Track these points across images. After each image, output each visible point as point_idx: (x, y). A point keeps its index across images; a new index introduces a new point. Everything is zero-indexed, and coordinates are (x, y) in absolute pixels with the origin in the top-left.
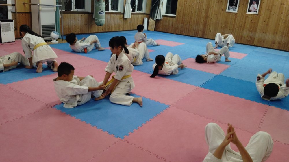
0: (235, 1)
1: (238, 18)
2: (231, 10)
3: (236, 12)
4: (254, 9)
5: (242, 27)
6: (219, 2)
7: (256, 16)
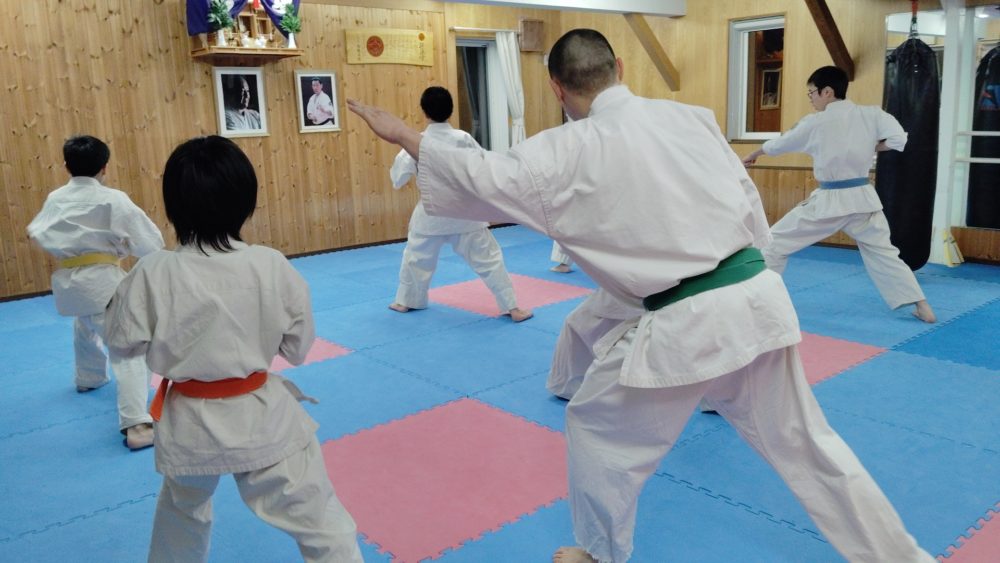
0: (246, 87)
1: (277, 154)
2: (240, 127)
3: (264, 131)
4: (322, 110)
5: (301, 186)
6: (174, 97)
7: (335, 135)
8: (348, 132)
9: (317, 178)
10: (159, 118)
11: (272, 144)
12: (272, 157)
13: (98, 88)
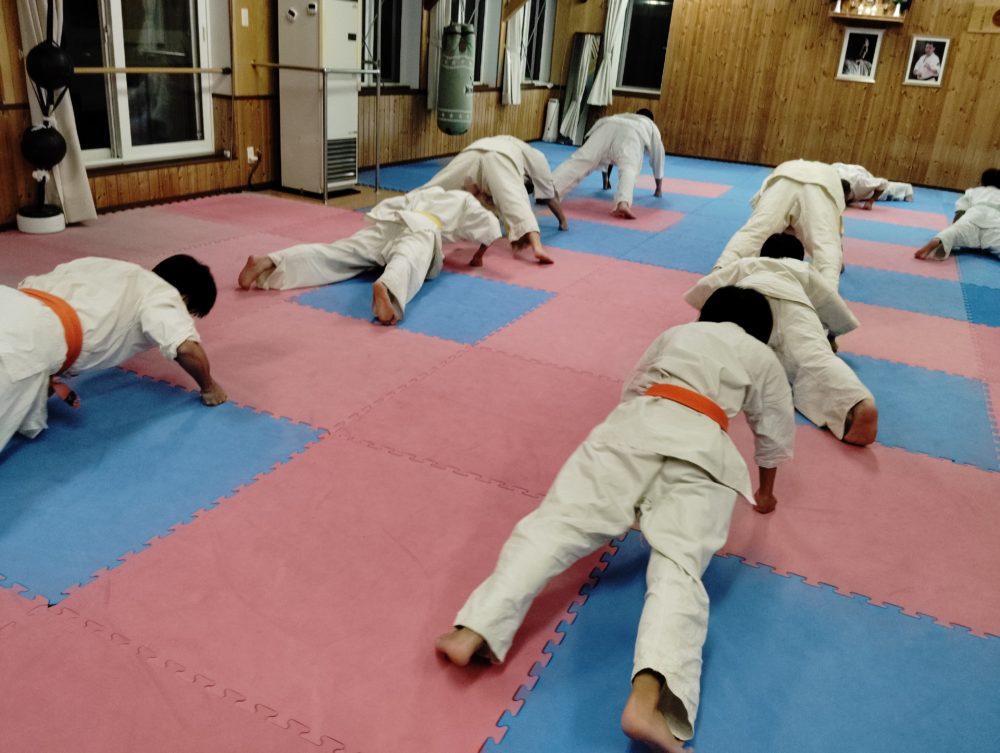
0: (867, 44)
1: (877, 98)
2: (853, 73)
4: (929, 69)
5: (889, 127)
6: (812, 46)
7: (935, 91)
8: (947, 90)
9: (907, 123)
10: (797, 60)
11: (875, 90)
12: (872, 100)
13: (764, 36)
